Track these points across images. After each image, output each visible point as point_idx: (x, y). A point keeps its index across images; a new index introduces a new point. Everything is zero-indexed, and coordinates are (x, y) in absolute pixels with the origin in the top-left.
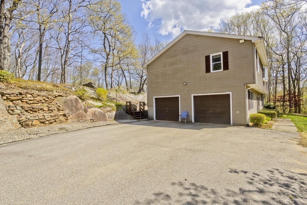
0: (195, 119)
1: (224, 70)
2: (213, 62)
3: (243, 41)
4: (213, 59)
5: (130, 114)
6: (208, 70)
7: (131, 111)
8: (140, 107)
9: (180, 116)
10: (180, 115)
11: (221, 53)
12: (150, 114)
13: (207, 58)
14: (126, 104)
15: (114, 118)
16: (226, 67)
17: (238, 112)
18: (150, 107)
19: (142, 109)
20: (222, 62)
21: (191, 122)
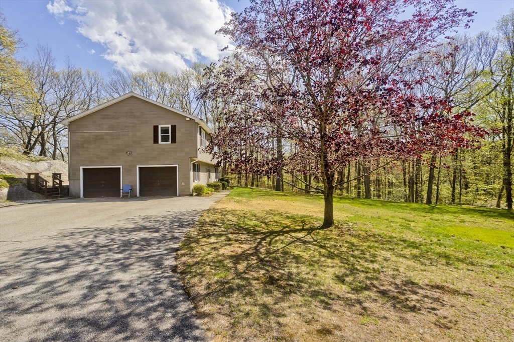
0: (140, 193)
1: (172, 142)
2: (161, 133)
3: (189, 119)
4: (161, 130)
5: (36, 192)
6: (156, 141)
7: (39, 186)
8: (54, 182)
9: (121, 191)
10: (121, 188)
11: (170, 126)
12: (73, 190)
13: (156, 128)
14: (27, 177)
15: (6, 198)
16: (174, 141)
17: (183, 184)
18: (73, 181)
19: (57, 184)
20: (170, 134)
21: (136, 196)
